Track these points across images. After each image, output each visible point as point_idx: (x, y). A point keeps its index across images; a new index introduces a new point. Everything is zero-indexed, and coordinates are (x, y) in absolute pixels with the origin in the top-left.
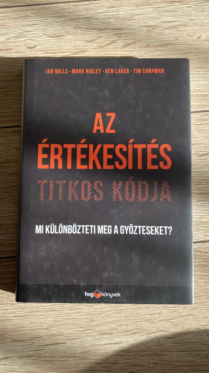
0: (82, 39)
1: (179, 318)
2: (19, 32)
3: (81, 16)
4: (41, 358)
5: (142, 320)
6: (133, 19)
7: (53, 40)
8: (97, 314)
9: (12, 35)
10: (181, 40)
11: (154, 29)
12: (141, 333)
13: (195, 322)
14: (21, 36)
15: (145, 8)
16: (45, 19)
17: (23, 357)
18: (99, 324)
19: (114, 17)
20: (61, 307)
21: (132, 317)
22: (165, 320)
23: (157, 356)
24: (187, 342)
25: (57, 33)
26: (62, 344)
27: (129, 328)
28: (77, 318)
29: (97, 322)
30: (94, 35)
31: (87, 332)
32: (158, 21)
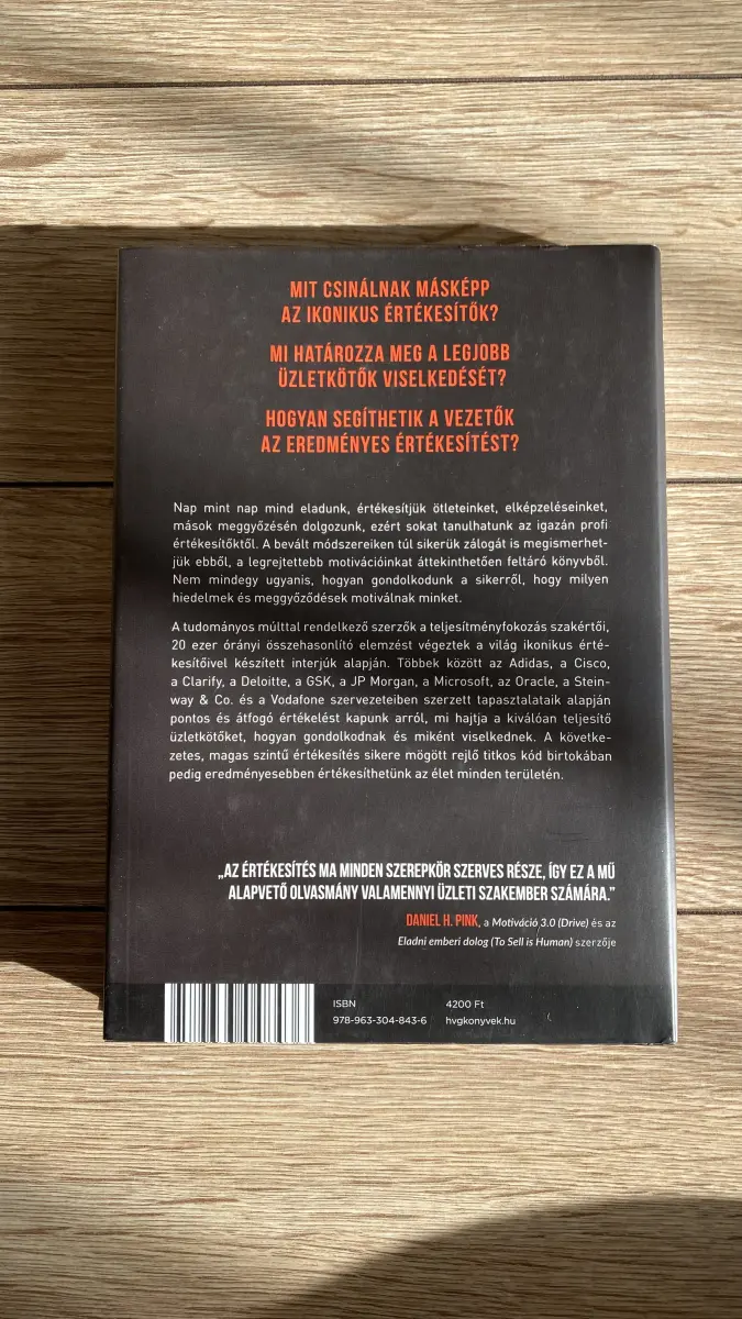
0: (363, 210)
1: (611, 1152)
2: (158, 171)
3: (368, 133)
4: (153, 1240)
5: (489, 1149)
6: (540, 155)
7: (269, 207)
8: (344, 1117)
9: (135, 181)
10: (695, 237)
11: (609, 192)
12: (480, 1189)
13: (663, 1171)
14: (164, 186)
15: (582, 121)
16: (246, 132)
17: (95, 1232)
18: (348, 1149)
19: (475, 143)
20: (230, 1085)
21: (458, 1136)
22: (563, 1156)
23: (531, 1269)
24: (632, 1235)
25: (285, 183)
26: (222, 1204)
27: (446, 1172)
28: (279, 1124)
29: (342, 1144)
30: (407, 200)
31: (308, 1170)
32: (625, 166)
